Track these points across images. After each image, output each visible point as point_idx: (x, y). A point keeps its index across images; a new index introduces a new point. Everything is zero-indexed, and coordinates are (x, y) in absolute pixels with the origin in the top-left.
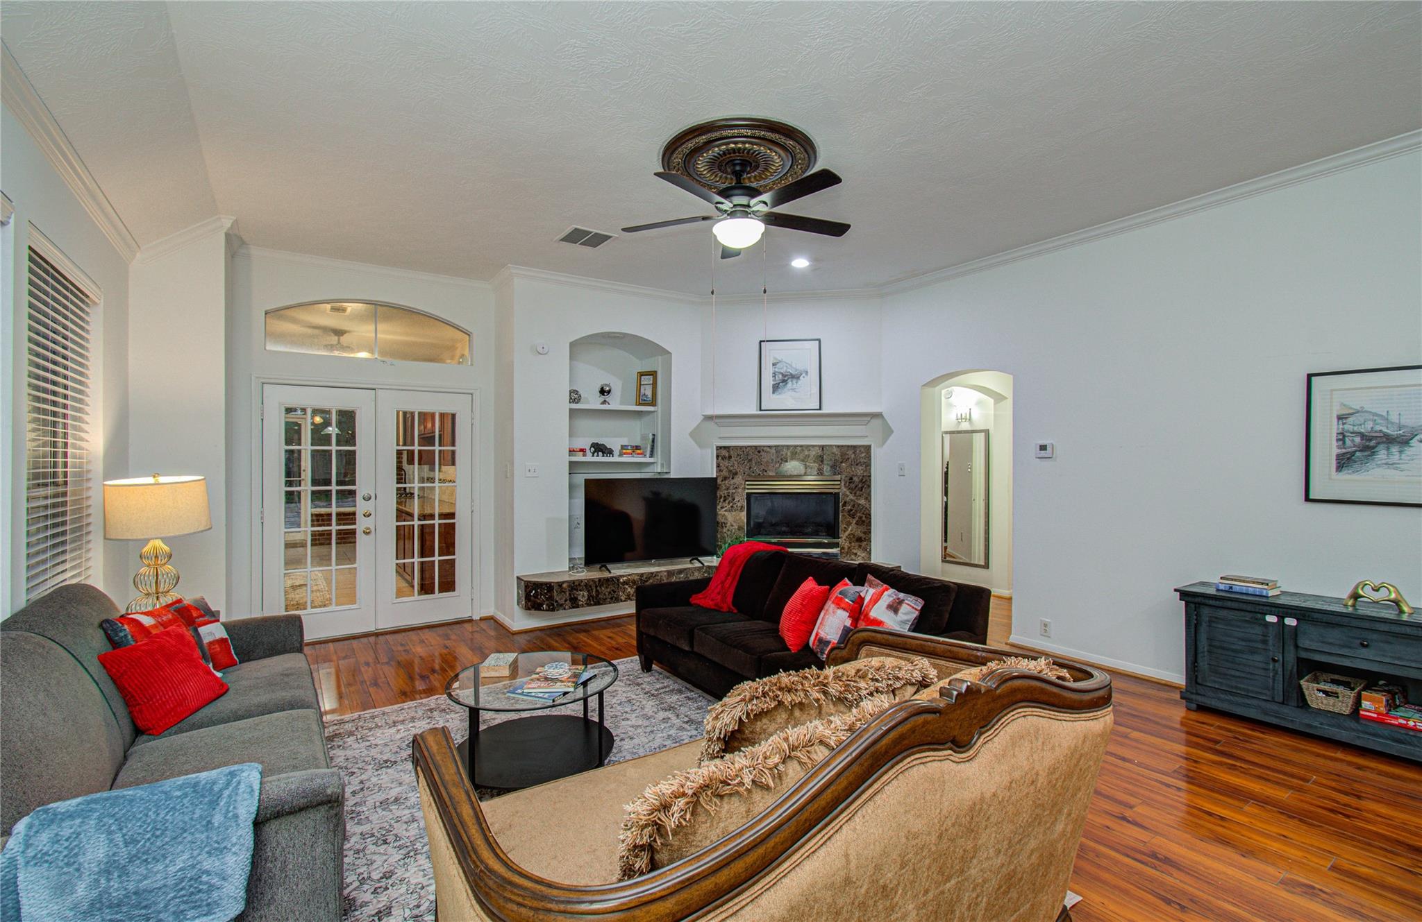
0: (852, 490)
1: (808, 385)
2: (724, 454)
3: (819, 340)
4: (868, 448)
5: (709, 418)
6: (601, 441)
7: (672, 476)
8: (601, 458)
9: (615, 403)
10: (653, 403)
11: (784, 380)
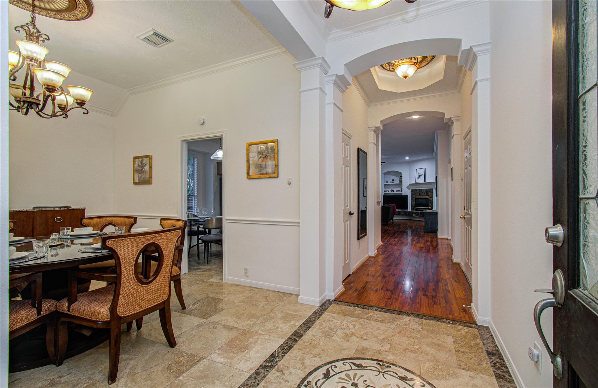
0: (430, 198)
1: (423, 177)
2: (412, 191)
3: (425, 168)
4: (432, 189)
5: (410, 184)
6: (392, 189)
7: (403, 195)
8: (392, 192)
9: (395, 183)
10: (402, 182)
11: (420, 176)
